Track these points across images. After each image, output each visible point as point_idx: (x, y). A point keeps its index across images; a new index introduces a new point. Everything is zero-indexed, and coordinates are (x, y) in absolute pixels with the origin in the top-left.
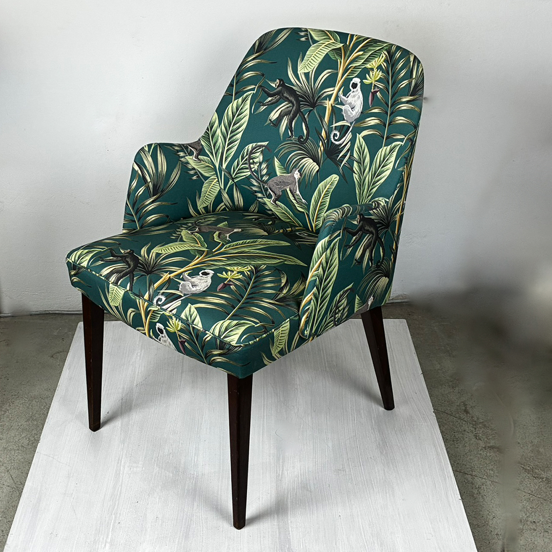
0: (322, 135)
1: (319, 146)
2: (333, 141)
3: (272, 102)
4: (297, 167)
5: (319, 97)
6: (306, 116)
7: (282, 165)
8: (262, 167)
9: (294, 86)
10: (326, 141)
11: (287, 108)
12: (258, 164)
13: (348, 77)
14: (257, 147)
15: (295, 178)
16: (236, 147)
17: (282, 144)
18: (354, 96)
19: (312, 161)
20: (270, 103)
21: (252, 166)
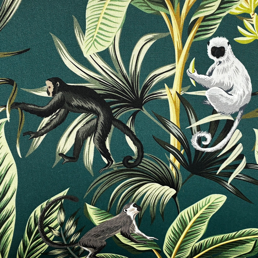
0: (172, 143)
1: (169, 162)
2: (199, 148)
3: (53, 123)
4: (130, 202)
5: (146, 86)
6: (128, 125)
7: (102, 209)
8: (66, 228)
9: (86, 82)
10: (182, 152)
11: (87, 123)
12: (59, 226)
13: (197, 39)
14: (51, 205)
15: (129, 217)
16: (13, 225)
17: (95, 181)
18: (225, 70)
19: (160, 186)
20: (48, 127)
21: (48, 235)
